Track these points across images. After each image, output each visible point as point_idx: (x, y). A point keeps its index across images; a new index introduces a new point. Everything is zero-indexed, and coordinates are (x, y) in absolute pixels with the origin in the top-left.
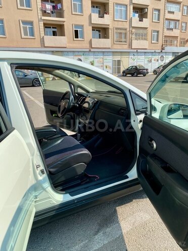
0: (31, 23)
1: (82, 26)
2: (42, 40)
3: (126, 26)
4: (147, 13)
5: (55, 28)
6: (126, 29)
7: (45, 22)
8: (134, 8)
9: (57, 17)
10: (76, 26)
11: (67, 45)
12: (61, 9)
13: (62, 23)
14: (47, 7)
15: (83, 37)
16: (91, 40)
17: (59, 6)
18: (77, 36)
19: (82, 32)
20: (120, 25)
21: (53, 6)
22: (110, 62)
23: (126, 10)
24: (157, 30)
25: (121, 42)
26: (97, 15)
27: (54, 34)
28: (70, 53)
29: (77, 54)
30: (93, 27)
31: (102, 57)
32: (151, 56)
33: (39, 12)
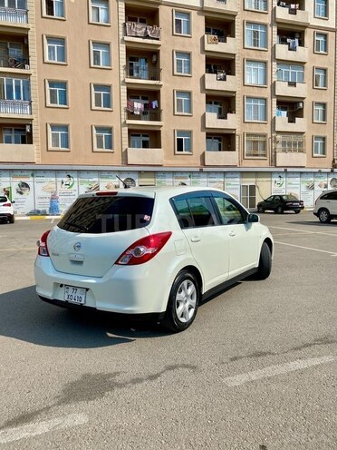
0: (110, 130)
1: (189, 133)
2: (125, 154)
3: (266, 129)
4: (302, 109)
5: (147, 136)
6: (265, 136)
7: (131, 127)
8: (279, 103)
9: (151, 120)
10: (180, 133)
11: (164, 162)
12: (158, 109)
13: (157, 129)
14: (135, 106)
15: (190, 149)
16: (204, 154)
17: (155, 104)
18: (180, 148)
19: (189, 142)
20: (254, 129)
21: (145, 105)
22: (236, 189)
23: (266, 106)
24: (323, 135)
25: (257, 155)
26: (215, 115)
27: (145, 145)
28: (167, 175)
29: (179, 175)
30: (207, 134)
31: (222, 180)
32: (312, 179)
33: (123, 113)
